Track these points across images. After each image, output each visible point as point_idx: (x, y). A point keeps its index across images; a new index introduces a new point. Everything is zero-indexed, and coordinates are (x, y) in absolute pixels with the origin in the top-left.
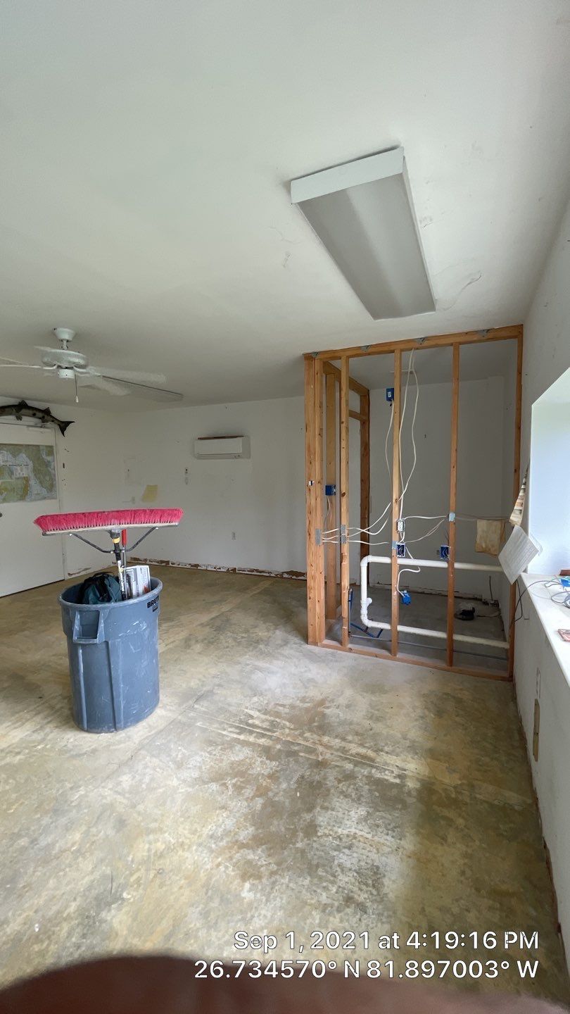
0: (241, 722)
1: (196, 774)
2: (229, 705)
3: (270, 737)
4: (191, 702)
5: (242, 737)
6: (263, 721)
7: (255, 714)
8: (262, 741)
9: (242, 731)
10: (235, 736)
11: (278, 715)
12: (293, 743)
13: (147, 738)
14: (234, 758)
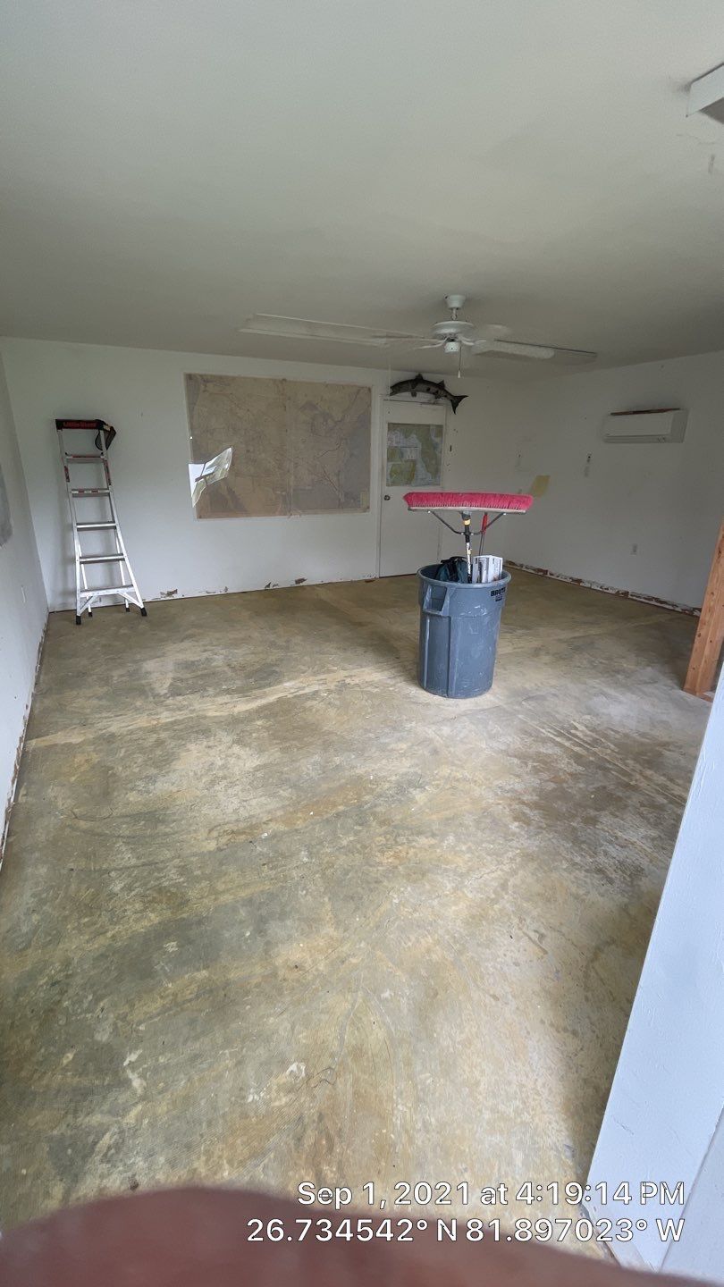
0: (563, 728)
1: (504, 748)
2: (557, 712)
3: (587, 749)
4: (520, 699)
5: (558, 739)
6: (586, 736)
7: (581, 728)
8: (577, 749)
9: (560, 735)
10: (552, 736)
11: (606, 737)
12: (609, 762)
13: (470, 710)
14: (543, 750)
